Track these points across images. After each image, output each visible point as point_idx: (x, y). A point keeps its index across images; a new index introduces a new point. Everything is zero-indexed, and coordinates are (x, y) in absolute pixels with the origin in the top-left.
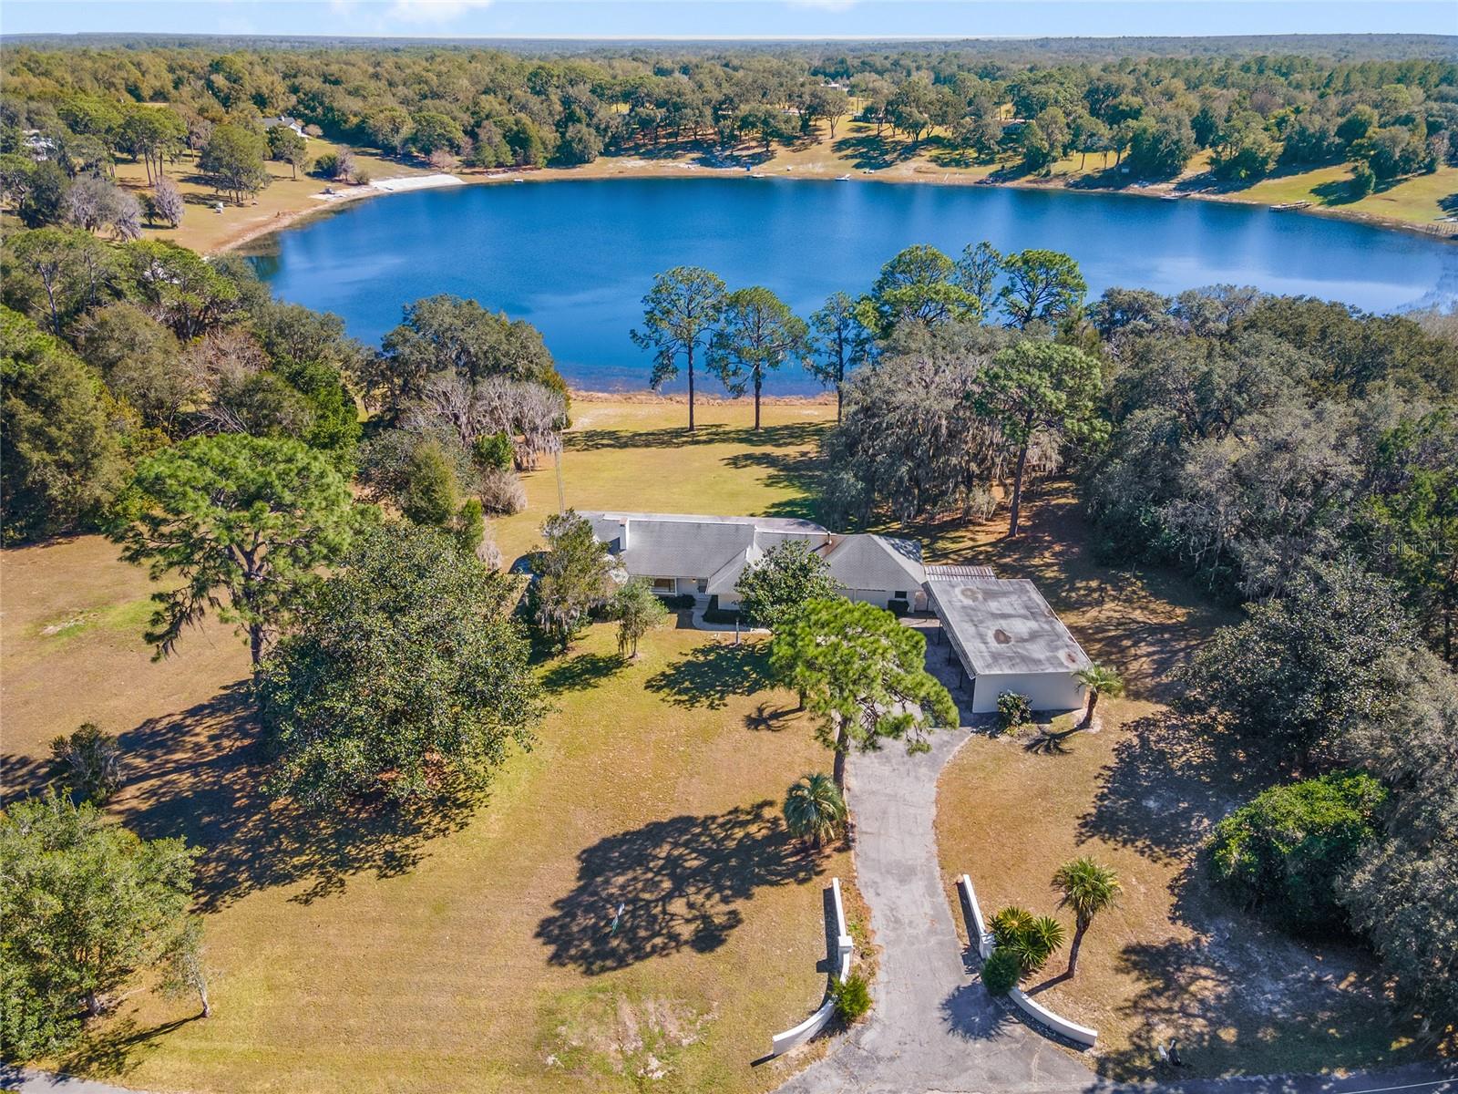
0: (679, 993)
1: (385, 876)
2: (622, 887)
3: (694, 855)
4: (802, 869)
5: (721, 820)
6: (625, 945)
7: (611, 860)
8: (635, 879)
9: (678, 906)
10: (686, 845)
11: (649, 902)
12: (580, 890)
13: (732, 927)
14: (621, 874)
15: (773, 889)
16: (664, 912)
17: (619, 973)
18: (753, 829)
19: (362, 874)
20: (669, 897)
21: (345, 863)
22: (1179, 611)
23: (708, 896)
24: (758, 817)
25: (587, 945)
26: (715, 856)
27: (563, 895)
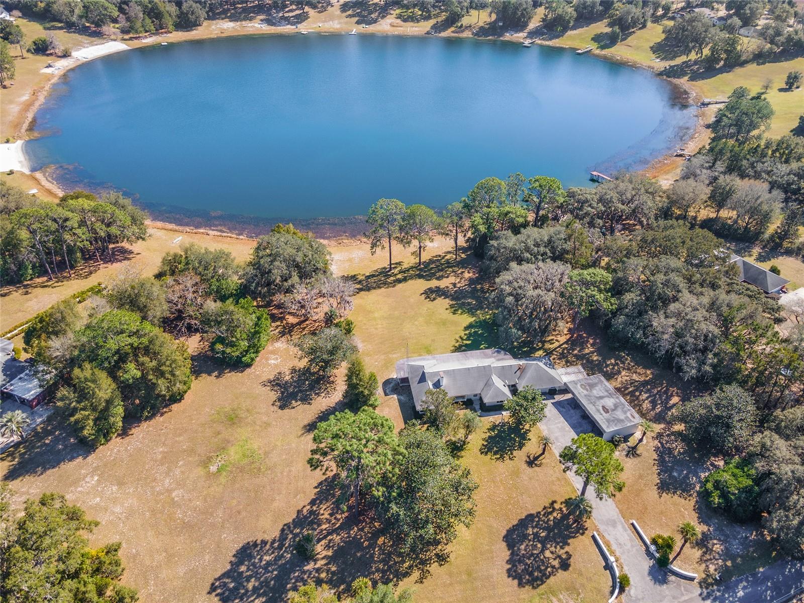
0: (567, 589)
1: (441, 565)
2: (525, 550)
3: (541, 531)
4: (580, 529)
5: (542, 513)
6: (540, 574)
7: (514, 539)
8: (527, 545)
9: (547, 554)
10: (536, 526)
11: (537, 554)
12: (512, 554)
13: (570, 558)
14: (522, 544)
15: (575, 540)
16: (544, 557)
17: (543, 586)
18: (555, 514)
19: (432, 566)
20: (542, 551)
21: (424, 562)
23: (556, 547)
24: (554, 509)
25: (527, 577)
26: (549, 529)
27: (508, 558)
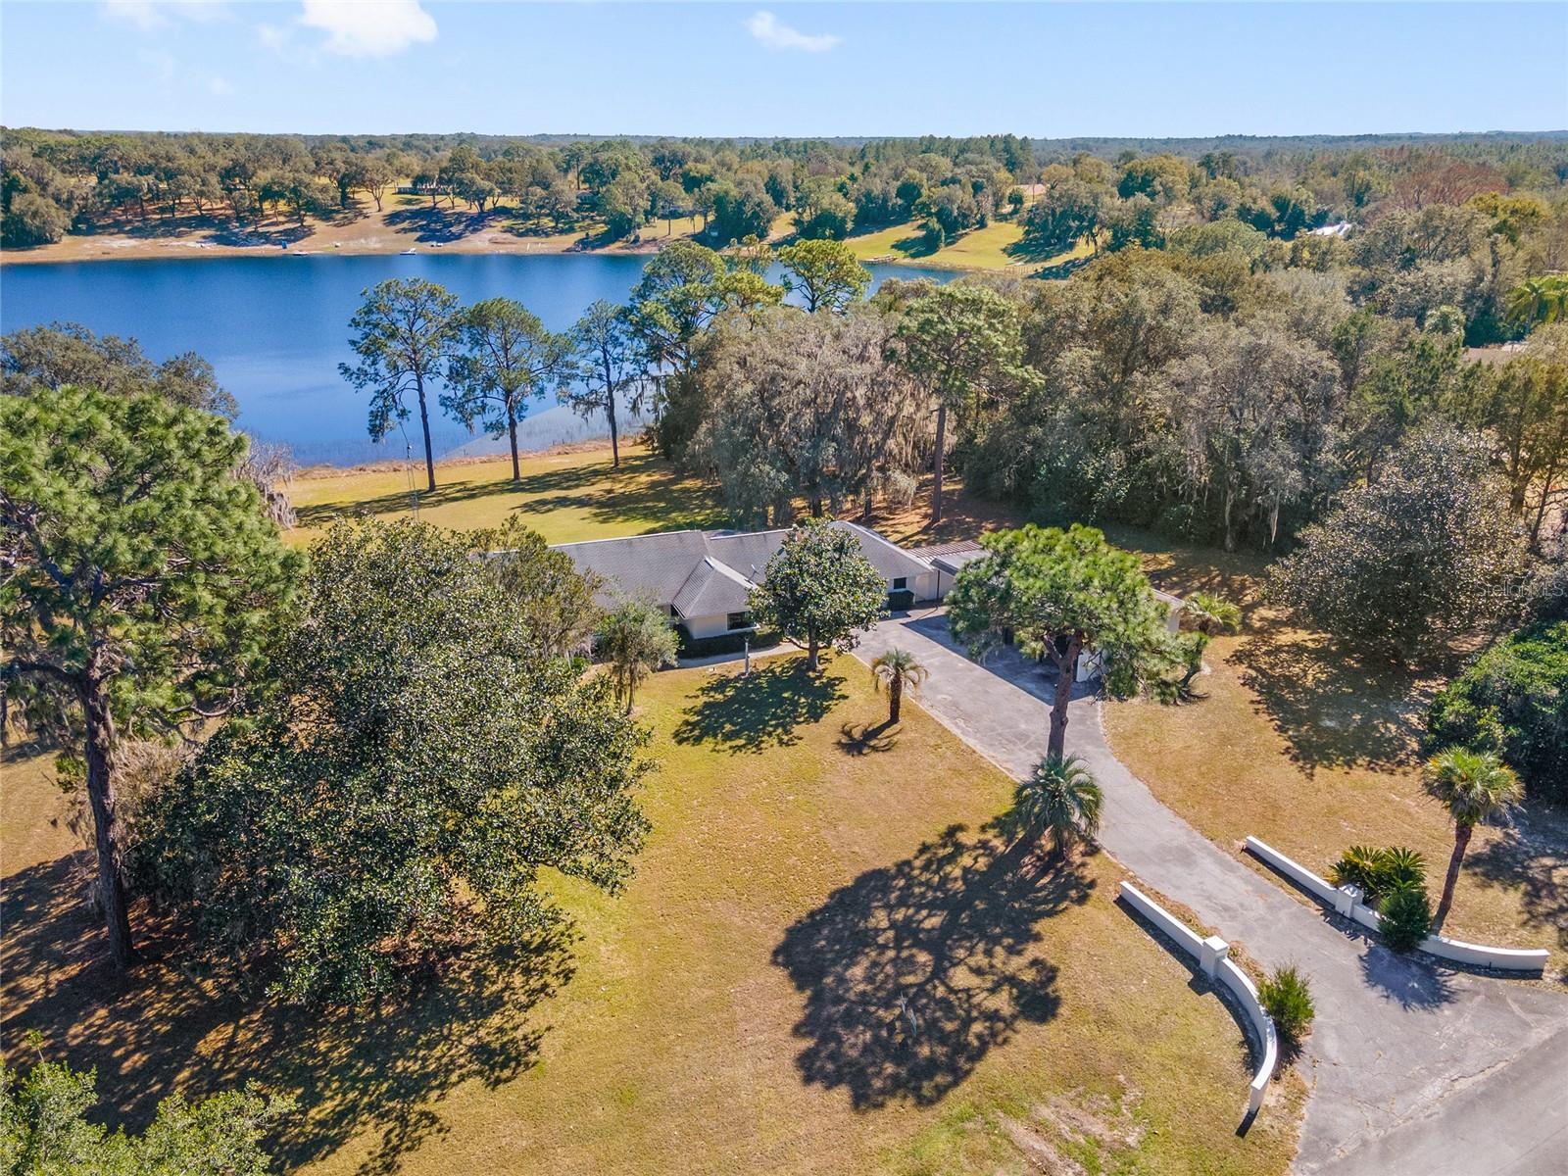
0: (1066, 1082)
1: (498, 1081)
2: (869, 979)
3: (924, 913)
4: (1067, 886)
5: (918, 863)
6: (940, 1050)
7: (820, 951)
8: (874, 964)
9: (961, 977)
10: (902, 902)
11: (921, 986)
12: (816, 1000)
13: (1052, 979)
14: (852, 963)
15: (1056, 920)
16: (951, 990)
17: (966, 1086)
18: (966, 860)
19: (453, 1092)
20: (939, 973)
21: (413, 1087)
22: (1161, 557)
23: (989, 953)
24: (960, 849)
25: (889, 1068)
26: (952, 905)
27: (797, 1016)
